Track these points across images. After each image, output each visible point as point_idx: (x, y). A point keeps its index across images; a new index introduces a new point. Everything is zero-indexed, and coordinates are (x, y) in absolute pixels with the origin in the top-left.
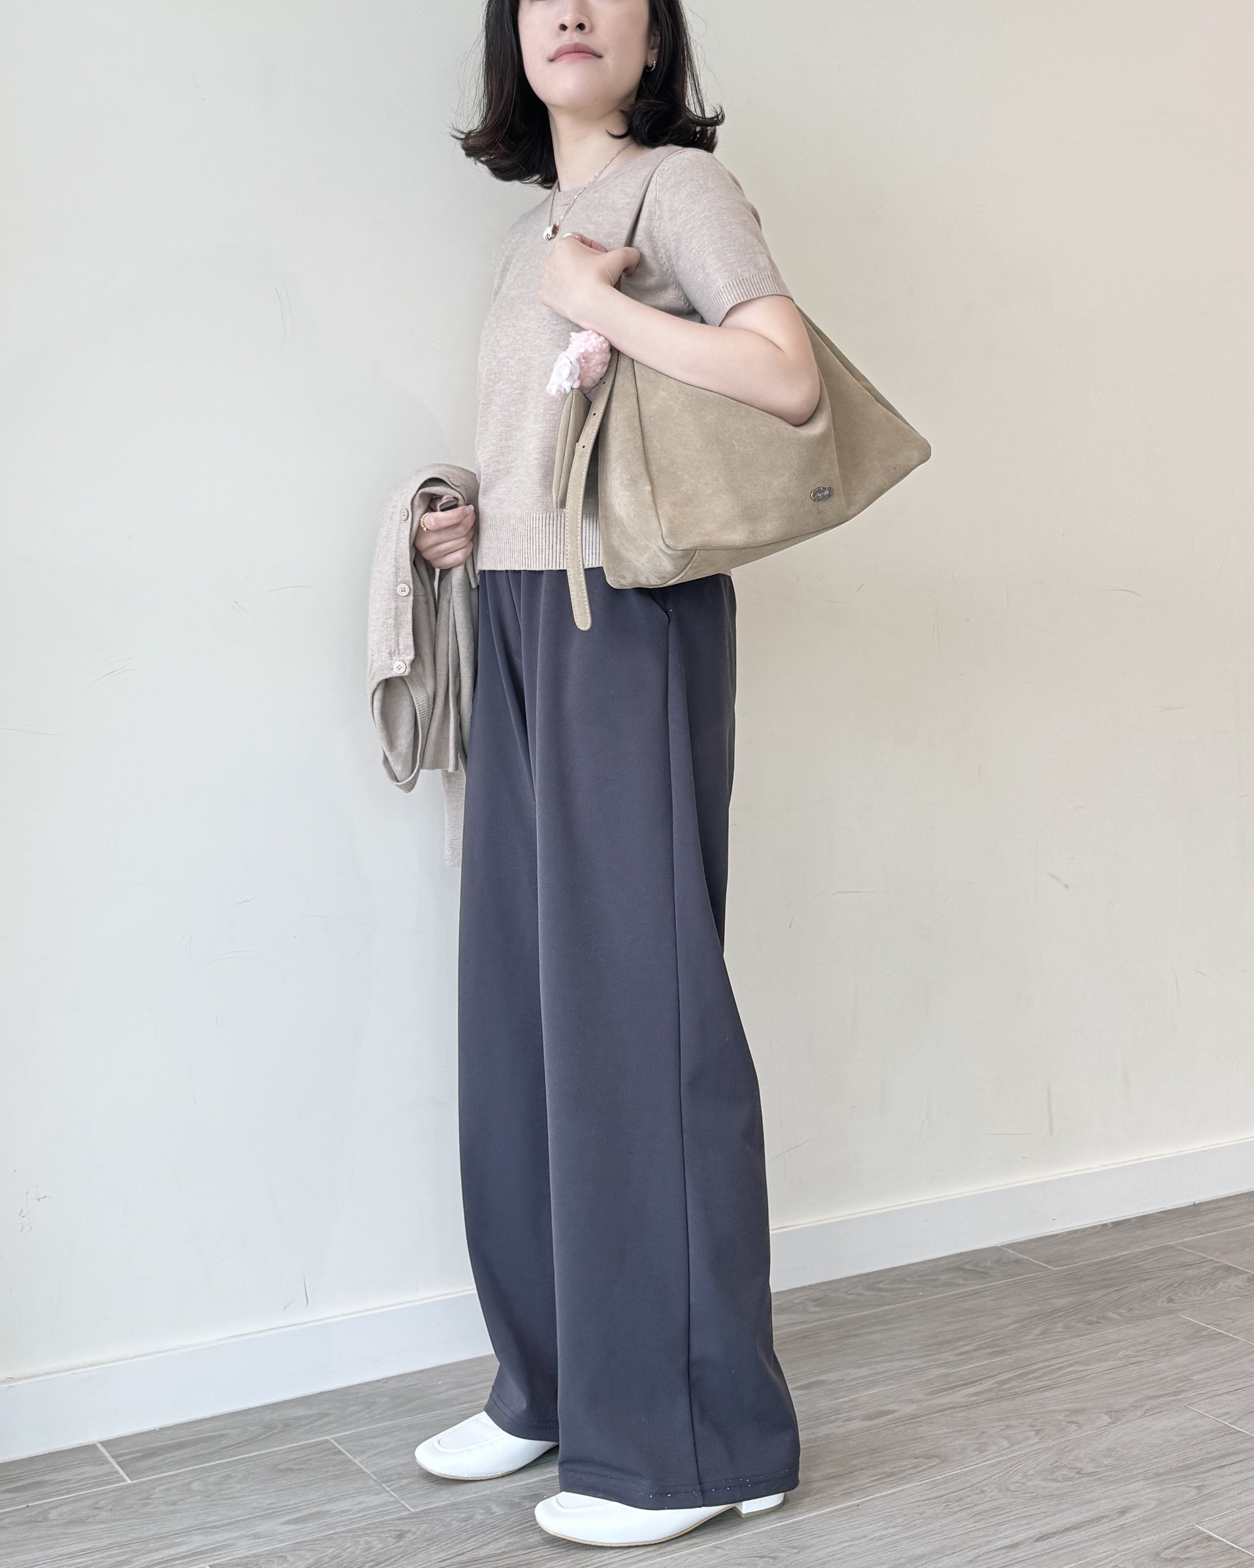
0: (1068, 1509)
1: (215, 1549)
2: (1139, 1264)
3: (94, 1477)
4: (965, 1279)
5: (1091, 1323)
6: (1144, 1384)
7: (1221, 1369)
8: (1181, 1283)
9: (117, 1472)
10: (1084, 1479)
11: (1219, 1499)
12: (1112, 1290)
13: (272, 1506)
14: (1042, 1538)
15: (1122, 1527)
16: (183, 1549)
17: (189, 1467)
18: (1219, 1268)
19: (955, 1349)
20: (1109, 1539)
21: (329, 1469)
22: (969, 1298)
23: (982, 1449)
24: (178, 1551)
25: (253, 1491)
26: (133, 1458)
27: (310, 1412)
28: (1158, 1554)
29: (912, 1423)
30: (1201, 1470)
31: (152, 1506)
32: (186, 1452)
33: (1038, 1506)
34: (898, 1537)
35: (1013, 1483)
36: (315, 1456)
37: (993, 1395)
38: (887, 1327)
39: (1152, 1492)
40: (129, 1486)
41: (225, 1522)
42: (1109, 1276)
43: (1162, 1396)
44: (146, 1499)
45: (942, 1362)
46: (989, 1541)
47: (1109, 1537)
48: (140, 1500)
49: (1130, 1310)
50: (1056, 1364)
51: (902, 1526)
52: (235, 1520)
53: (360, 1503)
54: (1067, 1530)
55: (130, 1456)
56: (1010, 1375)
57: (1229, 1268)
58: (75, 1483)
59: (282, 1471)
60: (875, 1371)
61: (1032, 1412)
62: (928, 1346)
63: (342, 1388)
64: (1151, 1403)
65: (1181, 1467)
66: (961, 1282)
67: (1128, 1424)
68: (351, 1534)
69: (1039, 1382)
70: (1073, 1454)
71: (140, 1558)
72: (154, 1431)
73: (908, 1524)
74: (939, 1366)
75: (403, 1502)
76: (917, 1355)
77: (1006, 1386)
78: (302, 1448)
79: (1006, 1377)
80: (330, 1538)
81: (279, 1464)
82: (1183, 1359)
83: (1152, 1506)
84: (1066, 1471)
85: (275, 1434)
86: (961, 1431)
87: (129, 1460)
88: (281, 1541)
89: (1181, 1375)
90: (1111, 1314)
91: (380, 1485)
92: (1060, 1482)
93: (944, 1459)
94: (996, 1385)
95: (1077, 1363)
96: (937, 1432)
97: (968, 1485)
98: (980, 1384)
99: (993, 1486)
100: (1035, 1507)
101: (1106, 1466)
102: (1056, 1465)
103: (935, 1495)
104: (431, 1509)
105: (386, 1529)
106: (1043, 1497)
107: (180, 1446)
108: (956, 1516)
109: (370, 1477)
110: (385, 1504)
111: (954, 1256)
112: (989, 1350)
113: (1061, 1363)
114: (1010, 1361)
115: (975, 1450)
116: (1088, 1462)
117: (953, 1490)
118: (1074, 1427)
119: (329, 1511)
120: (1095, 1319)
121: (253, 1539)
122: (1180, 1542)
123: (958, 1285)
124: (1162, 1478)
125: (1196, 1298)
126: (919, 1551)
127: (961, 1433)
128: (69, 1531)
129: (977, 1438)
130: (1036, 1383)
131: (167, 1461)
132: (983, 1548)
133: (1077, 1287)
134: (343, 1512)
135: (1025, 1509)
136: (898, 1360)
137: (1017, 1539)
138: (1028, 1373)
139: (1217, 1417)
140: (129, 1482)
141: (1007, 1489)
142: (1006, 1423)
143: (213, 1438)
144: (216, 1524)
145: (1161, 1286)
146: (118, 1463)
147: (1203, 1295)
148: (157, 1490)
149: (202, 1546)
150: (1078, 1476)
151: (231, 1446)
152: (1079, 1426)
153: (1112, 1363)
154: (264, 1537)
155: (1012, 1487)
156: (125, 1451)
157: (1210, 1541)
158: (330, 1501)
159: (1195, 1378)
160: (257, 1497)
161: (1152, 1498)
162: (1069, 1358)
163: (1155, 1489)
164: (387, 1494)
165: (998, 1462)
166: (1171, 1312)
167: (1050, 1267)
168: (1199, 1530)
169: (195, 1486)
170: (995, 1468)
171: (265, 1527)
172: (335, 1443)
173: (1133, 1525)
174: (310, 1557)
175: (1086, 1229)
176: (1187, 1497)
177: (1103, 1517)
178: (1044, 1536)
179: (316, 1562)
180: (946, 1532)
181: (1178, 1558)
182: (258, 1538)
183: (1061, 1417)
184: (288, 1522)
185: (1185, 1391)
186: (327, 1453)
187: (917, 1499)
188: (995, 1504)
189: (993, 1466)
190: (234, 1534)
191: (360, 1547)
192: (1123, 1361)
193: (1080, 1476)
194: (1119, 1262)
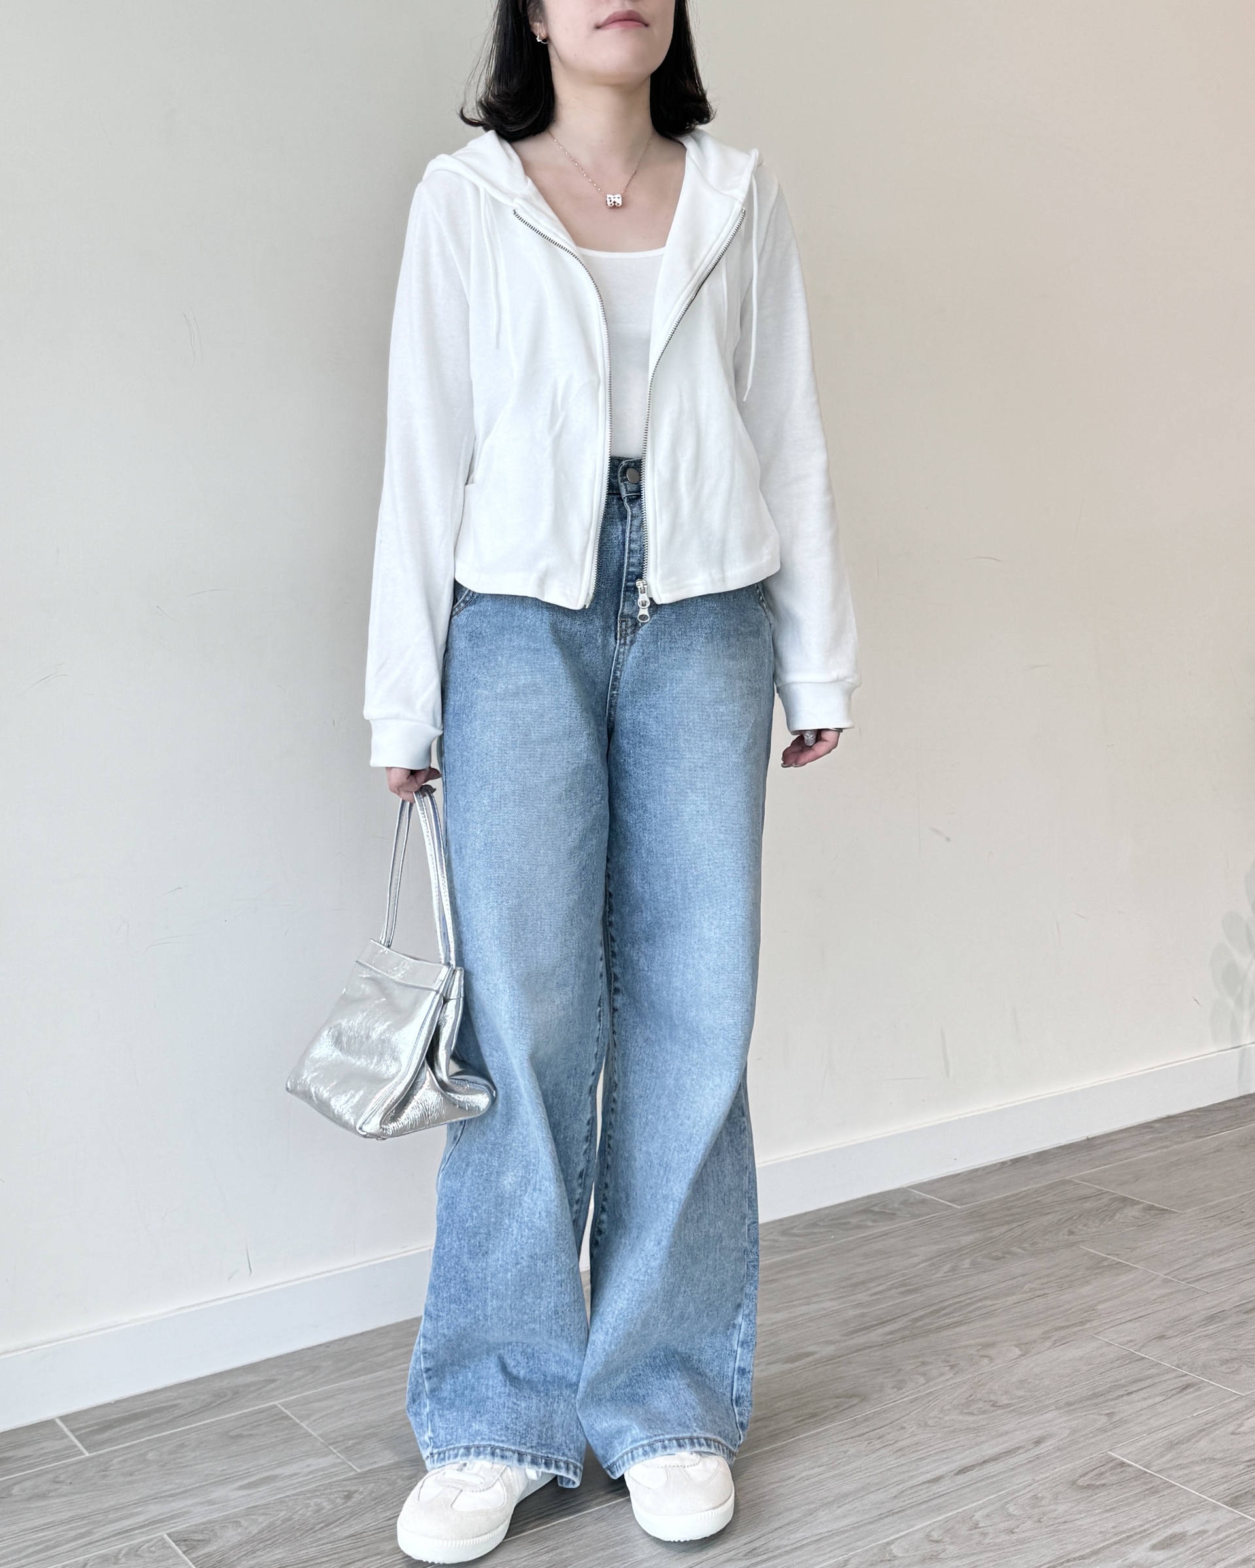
0: (986, 1442)
1: (172, 1517)
2: (1039, 1199)
3: (55, 1452)
4: (875, 1221)
5: (997, 1258)
6: (1052, 1317)
7: (1123, 1297)
8: (1081, 1216)
9: (75, 1446)
10: (999, 1412)
11: (1129, 1425)
12: (1015, 1225)
13: (225, 1472)
14: (963, 1471)
15: (1038, 1457)
16: (140, 1519)
17: (144, 1437)
18: (1115, 1199)
19: (868, 1289)
20: (1027, 1469)
21: (278, 1434)
22: (878, 1239)
23: (899, 1386)
24: (137, 1521)
25: (205, 1458)
26: (91, 1431)
27: (255, 1379)
28: (1074, 1483)
29: (832, 1364)
30: (1110, 1397)
31: (110, 1478)
32: (141, 1424)
33: (958, 1440)
35: (931, 1418)
36: (264, 1421)
37: (907, 1333)
38: (802, 1271)
39: (1065, 1422)
40: (88, 1459)
41: (180, 1490)
42: (1014, 1211)
43: (1068, 1327)
44: (104, 1471)
45: (857, 1302)
46: (912, 1476)
47: (1026, 1467)
48: (99, 1472)
49: (1033, 1244)
50: (966, 1300)
52: (190, 1487)
53: (309, 1466)
54: (985, 1462)
55: (87, 1430)
56: (922, 1313)
57: (1124, 1200)
58: (35, 1458)
59: (232, 1437)
60: (792, 1315)
61: (945, 1348)
62: (843, 1288)
63: (287, 1354)
64: (1059, 1334)
65: (1091, 1395)
66: (870, 1223)
67: (1037, 1356)
68: (301, 1497)
69: (950, 1318)
70: (987, 1387)
71: (100, 1529)
72: (109, 1405)
73: (831, 1461)
74: (853, 1307)
75: (350, 1463)
76: (832, 1297)
77: (919, 1324)
78: (250, 1414)
79: (919, 1314)
80: (281, 1501)
81: (230, 1431)
82: (1085, 1290)
83: (1066, 1435)
84: (981, 1405)
85: (225, 1402)
86: (879, 1369)
87: (86, 1433)
88: (235, 1507)
89: (1085, 1305)
90: (1015, 1249)
91: (327, 1447)
92: (975, 1415)
93: (864, 1398)
94: (910, 1323)
95: (986, 1298)
96: (857, 1372)
97: (888, 1422)
98: (894, 1323)
99: (912, 1423)
100: (953, 1440)
101: (1020, 1397)
102: (971, 1398)
103: (858, 1433)
104: (377, 1468)
105: (335, 1490)
106: (962, 1430)
107: (135, 1417)
108: (878, 1454)
109: (317, 1440)
110: (333, 1466)
111: (862, 1199)
112: (901, 1290)
113: (970, 1299)
114: (922, 1298)
115: (893, 1388)
116: (1002, 1395)
117: (874, 1427)
118: (986, 1361)
119: (280, 1475)
120: (1000, 1254)
121: (209, 1505)
122: (1094, 1469)
123: (867, 1227)
124: (1073, 1407)
125: (1095, 1230)
126: (847, 1488)
127: (880, 1371)
128: (33, 1506)
129: (894, 1375)
130: (946, 1319)
131: (124, 1432)
132: (904, 1484)
133: (981, 1224)
134: (295, 1474)
135: (945, 1443)
136: (815, 1302)
137: (938, 1473)
139: (1124, 1345)
140: (87, 1455)
141: (926, 1425)
142: (920, 1359)
143: (165, 1408)
144: (172, 1492)
145: (1062, 1219)
146: (77, 1437)
147: (1102, 1226)
148: (115, 1461)
149: (159, 1515)
150: (992, 1408)
151: (183, 1415)
152: (991, 1359)
153: (1021, 1296)
154: (219, 1503)
155: (931, 1422)
156: (82, 1425)
157: (1121, 1467)
158: (279, 1465)
159: (1100, 1307)
160: (210, 1464)
161: (1065, 1427)
162: (978, 1293)
163: (1067, 1419)
164: (335, 1456)
165: (916, 1399)
166: (1073, 1244)
167: (955, 1206)
168: (1111, 1457)
169: (150, 1456)
170: (913, 1404)
171: (219, 1493)
172: (282, 1408)
173: (1048, 1455)
174: (263, 1521)
175: (987, 1167)
176: (1098, 1425)
177: (1019, 1448)
178: (963, 1469)
179: (268, 1526)
180: (870, 1470)
181: (1093, 1485)
182: (213, 1504)
183: (973, 1351)
184: (241, 1488)
185: (1089, 1321)
186: (275, 1418)
187: (840, 1438)
188: (915, 1439)
189: (912, 1401)
190: (189, 1502)
191: (310, 1509)
192: (1030, 1294)
193: (995, 1408)
194: (1020, 1198)
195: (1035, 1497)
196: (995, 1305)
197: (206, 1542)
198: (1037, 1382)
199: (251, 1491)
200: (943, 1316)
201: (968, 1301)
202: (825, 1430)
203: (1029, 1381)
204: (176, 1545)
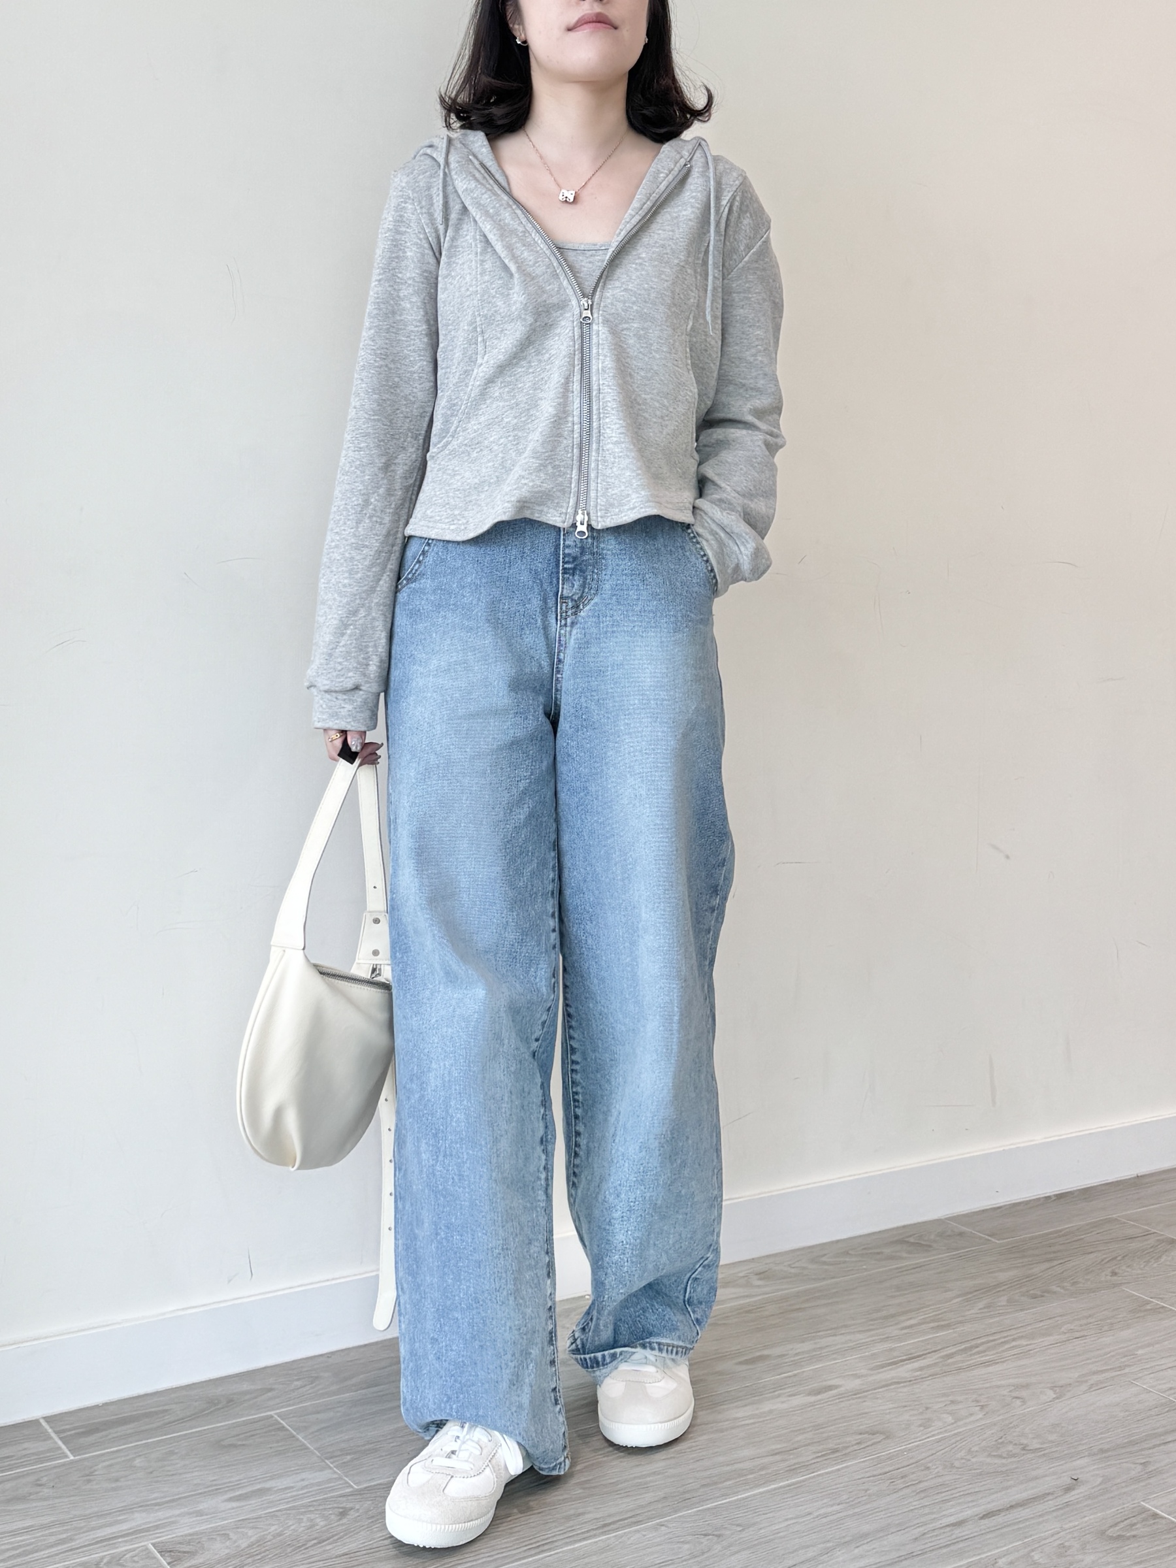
0: (1014, 1486)
1: (157, 1527)
2: (1082, 1237)
3: (37, 1454)
4: (909, 1252)
5: (1034, 1297)
6: (1088, 1359)
7: (1165, 1343)
8: (1126, 1256)
9: (59, 1448)
10: (1030, 1456)
11: (1164, 1476)
12: (1055, 1263)
13: (214, 1483)
14: (988, 1515)
15: (1067, 1504)
16: (124, 1527)
17: (131, 1443)
18: (1162, 1241)
19: (900, 1322)
20: (1056, 1517)
21: (273, 1445)
22: (912, 1271)
23: (926, 1424)
24: (120, 1529)
25: (195, 1467)
26: (77, 1434)
27: (253, 1387)
28: (1103, 1533)
29: (856, 1398)
30: (1147, 1446)
31: (95, 1482)
32: (128, 1428)
33: (983, 1483)
34: (841, 1514)
35: (957, 1459)
36: (258, 1432)
37: (937, 1369)
38: (830, 1301)
39: (1099, 1469)
40: (72, 1462)
41: (166, 1499)
42: (1056, 1248)
43: (1106, 1371)
44: (88, 1475)
45: (886, 1336)
46: (934, 1519)
47: (1055, 1514)
48: (83, 1476)
49: (1074, 1284)
51: (846, 1503)
52: (177, 1497)
53: (303, 1480)
54: (1012, 1507)
55: (73, 1432)
56: (954, 1350)
57: (1172, 1241)
58: (17, 1459)
59: (225, 1447)
60: (818, 1346)
61: (977, 1387)
62: (872, 1320)
63: (286, 1363)
64: (1095, 1378)
65: (1126, 1443)
66: (905, 1255)
67: (1071, 1400)
68: (294, 1512)
69: (982, 1357)
70: (1018, 1430)
71: (82, 1535)
72: (97, 1406)
73: (852, 1501)
74: (882, 1340)
75: (346, 1479)
76: (861, 1329)
77: (950, 1361)
78: (245, 1423)
79: (950, 1352)
80: (272, 1515)
81: (223, 1440)
82: (1126, 1334)
83: (1098, 1483)
84: (1010, 1448)
85: (219, 1409)
86: (906, 1406)
87: (71, 1435)
88: (224, 1519)
89: (1125, 1349)
90: (1054, 1288)
91: (323, 1461)
92: (1004, 1458)
93: (888, 1436)
94: (941, 1359)
95: (1022, 1337)
96: (881, 1408)
97: (913, 1461)
98: (924, 1359)
99: (939, 1462)
100: (981, 1484)
101: (1052, 1442)
102: (1000, 1441)
103: (881, 1471)
104: (375, 1485)
105: (329, 1506)
106: (988, 1473)
107: (124, 1424)
108: (901, 1493)
109: (313, 1453)
110: (330, 1480)
111: (898, 1228)
112: (932, 1325)
113: (1005, 1337)
114: (955, 1335)
115: (920, 1426)
116: (1034, 1438)
117: (897, 1466)
118: (1018, 1402)
119: (273, 1488)
120: (1039, 1293)
121: (197, 1516)
122: (1126, 1519)
123: (901, 1258)
124: (1107, 1455)
125: (1140, 1272)
126: (866, 1528)
127: (906, 1408)
128: (12, 1508)
129: (921, 1413)
130: (980, 1357)
131: (110, 1437)
132: (928, 1526)
133: (1021, 1261)
134: (286, 1488)
135: (970, 1486)
136: (843, 1334)
137: (961, 1516)
138: (971, 1348)
139: (1163, 1392)
140: (72, 1458)
141: (952, 1466)
142: (950, 1398)
143: (156, 1413)
144: (158, 1501)
145: (1105, 1258)
146: (61, 1439)
147: (1146, 1268)
148: (100, 1466)
149: (144, 1524)
150: (1023, 1452)
151: (174, 1422)
152: (1024, 1402)
153: (1057, 1337)
154: (207, 1515)
155: (955, 1462)
156: (67, 1427)
157: (1155, 1519)
158: (272, 1478)
159: (1139, 1352)
160: (200, 1473)
161: (1097, 1475)
162: (1013, 1332)
163: (1100, 1466)
164: (330, 1471)
165: (941, 1437)
166: (1118, 1286)
167: (993, 1240)
168: (1144, 1507)
169: (137, 1463)
170: (940, 1444)
171: (206, 1505)
172: (279, 1419)
173: (1077, 1503)
174: (253, 1535)
175: (1030, 1201)
176: (1133, 1473)
177: (1049, 1494)
178: (989, 1513)
179: (258, 1541)
180: (891, 1510)
181: (1123, 1536)
182: (202, 1516)
183: (1005, 1392)
184: (231, 1500)
185: (1129, 1366)
186: (271, 1428)
187: (863, 1476)
188: (940, 1480)
189: (939, 1441)
190: (177, 1512)
191: (303, 1525)
192: (1067, 1335)
193: (1024, 1452)
194: (1063, 1236)
195: (1062, 1546)
196: (1031, 1344)
197: (192, 1554)
198: (1071, 1427)
199: (242, 1503)
200: (974, 1354)
201: (1003, 1340)
202: (846, 1467)
203: (1063, 1425)
204: (161, 1555)
